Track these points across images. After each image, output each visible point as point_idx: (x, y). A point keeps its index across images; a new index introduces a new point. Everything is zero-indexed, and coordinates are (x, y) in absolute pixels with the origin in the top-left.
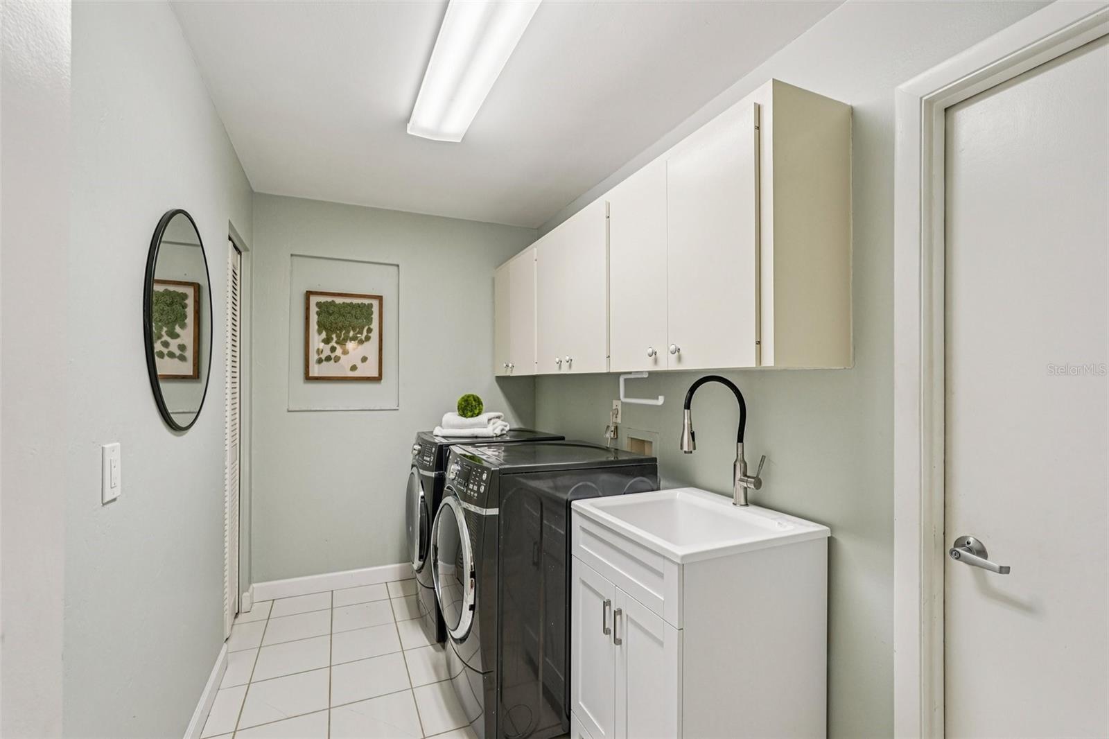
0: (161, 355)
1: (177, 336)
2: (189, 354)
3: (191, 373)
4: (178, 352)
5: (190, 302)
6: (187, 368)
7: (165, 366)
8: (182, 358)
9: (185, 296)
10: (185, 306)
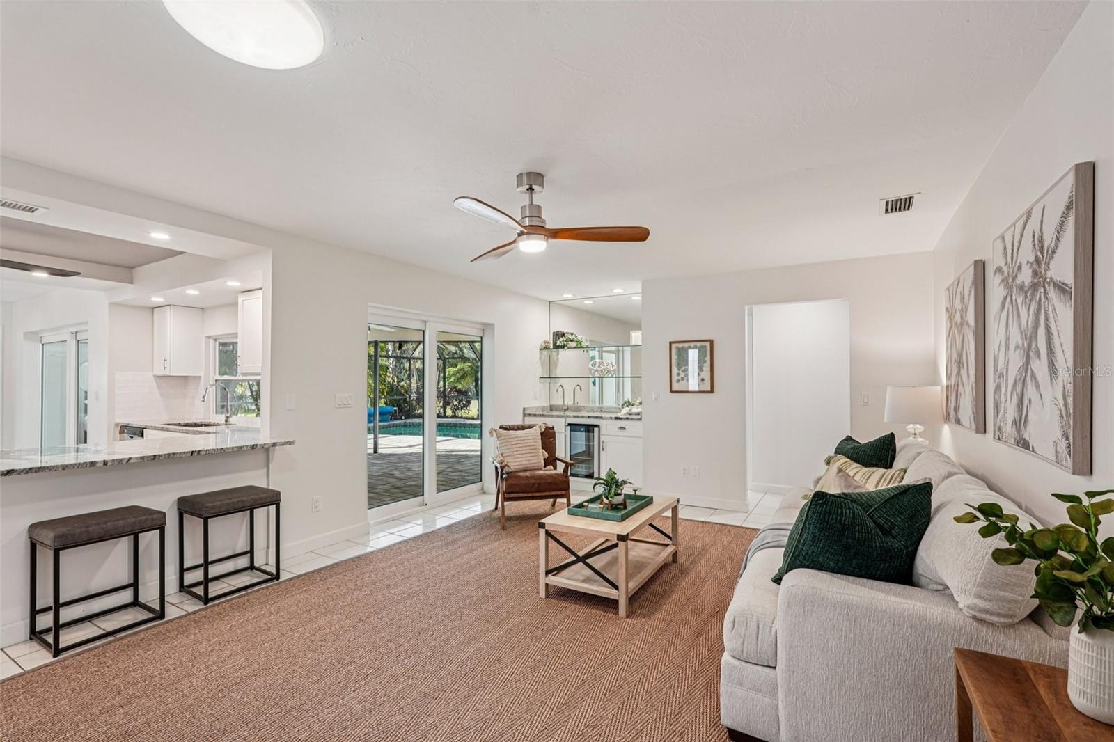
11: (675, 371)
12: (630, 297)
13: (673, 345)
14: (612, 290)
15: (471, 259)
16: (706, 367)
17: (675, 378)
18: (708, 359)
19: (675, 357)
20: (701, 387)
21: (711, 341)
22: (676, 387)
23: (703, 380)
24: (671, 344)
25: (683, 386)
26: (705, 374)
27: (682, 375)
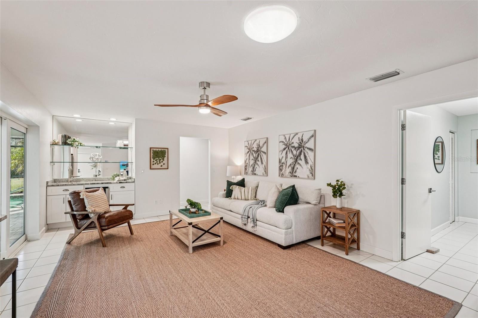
0: (436, 159)
1: (437, 154)
2: (440, 158)
3: (441, 163)
4: (437, 158)
5: (440, 146)
6: (440, 162)
7: (436, 161)
8: (439, 159)
9: (439, 145)
10: (439, 147)
11: (152, 160)
12: (109, 123)
13: (152, 149)
14: (109, 119)
15: (155, 104)
16: (166, 159)
17: (152, 163)
18: (166, 155)
19: (152, 154)
20: (164, 167)
21: (168, 149)
22: (153, 167)
23: (164, 164)
24: (151, 148)
25: (155, 166)
26: (165, 161)
27: (155, 162)
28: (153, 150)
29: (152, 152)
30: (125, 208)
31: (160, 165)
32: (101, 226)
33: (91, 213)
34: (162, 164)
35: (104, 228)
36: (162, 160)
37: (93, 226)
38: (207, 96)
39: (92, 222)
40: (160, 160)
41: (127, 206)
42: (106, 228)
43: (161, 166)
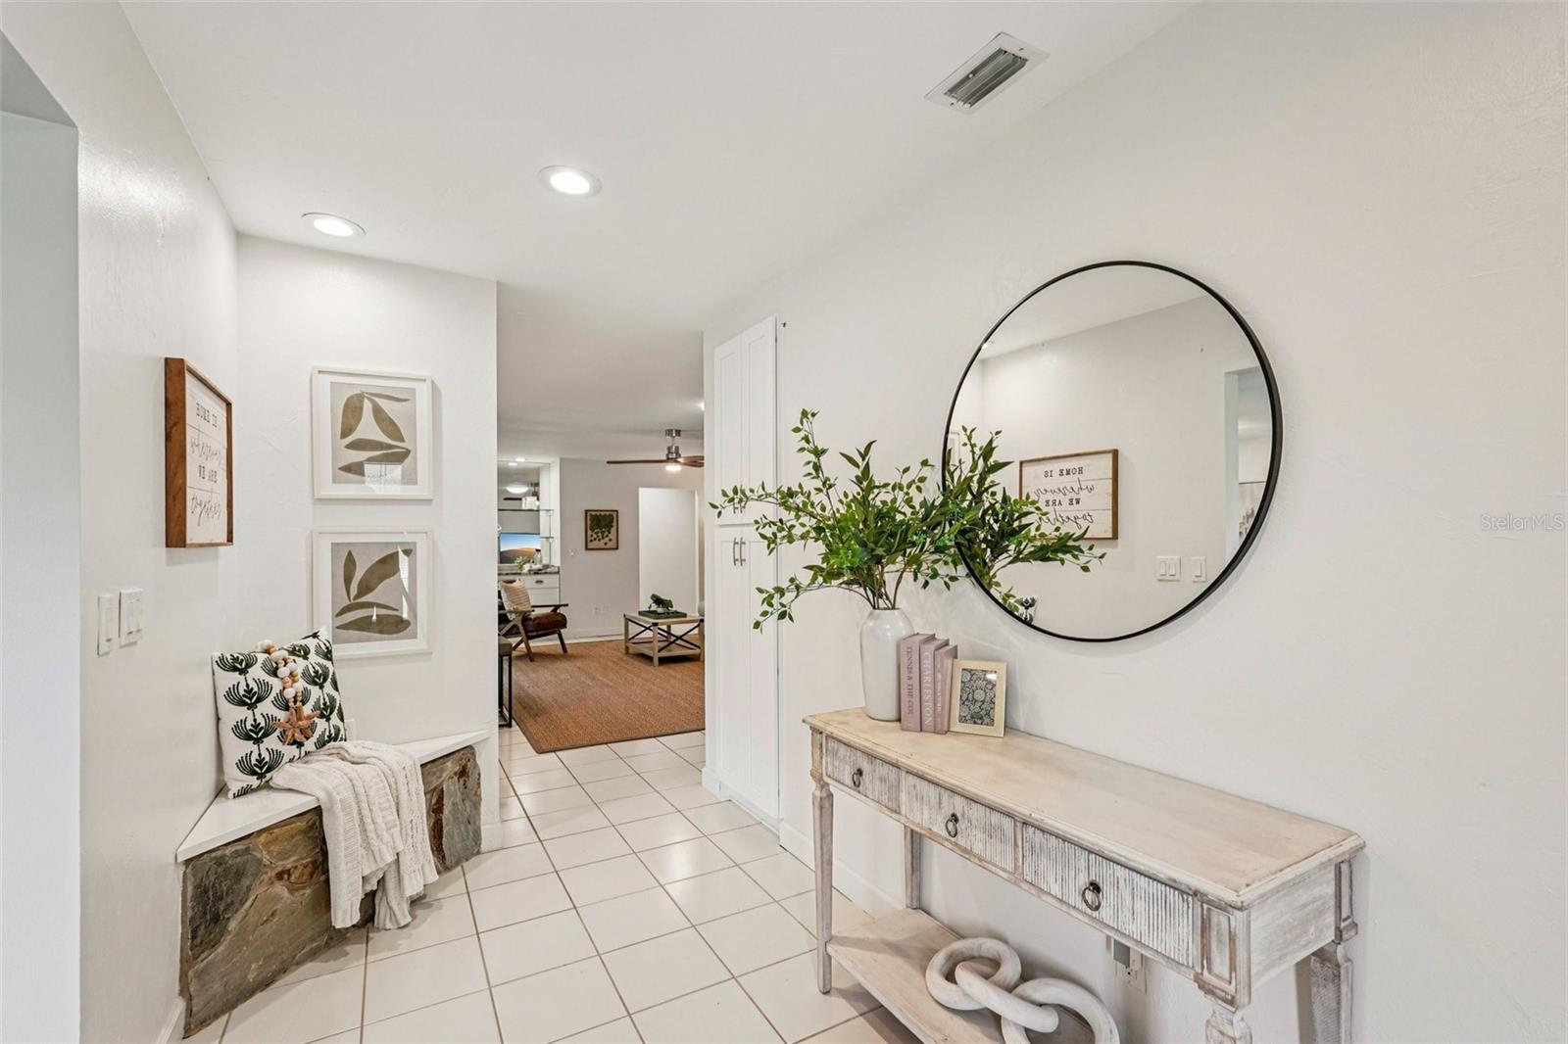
11: (589, 533)
13: (589, 513)
16: (613, 530)
17: (589, 538)
18: (614, 524)
19: (589, 522)
20: (610, 545)
21: (617, 511)
22: (590, 545)
23: (610, 540)
24: (587, 511)
25: (595, 544)
26: (612, 536)
27: (595, 536)
28: (591, 515)
29: (589, 517)
30: (555, 611)
31: (603, 541)
32: (526, 632)
33: (510, 612)
34: (607, 539)
35: (530, 634)
36: (606, 533)
37: (515, 631)
38: (677, 448)
39: (515, 626)
40: (603, 533)
41: (557, 607)
42: (535, 634)
43: (606, 544)
